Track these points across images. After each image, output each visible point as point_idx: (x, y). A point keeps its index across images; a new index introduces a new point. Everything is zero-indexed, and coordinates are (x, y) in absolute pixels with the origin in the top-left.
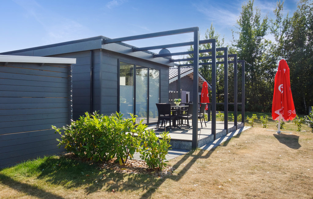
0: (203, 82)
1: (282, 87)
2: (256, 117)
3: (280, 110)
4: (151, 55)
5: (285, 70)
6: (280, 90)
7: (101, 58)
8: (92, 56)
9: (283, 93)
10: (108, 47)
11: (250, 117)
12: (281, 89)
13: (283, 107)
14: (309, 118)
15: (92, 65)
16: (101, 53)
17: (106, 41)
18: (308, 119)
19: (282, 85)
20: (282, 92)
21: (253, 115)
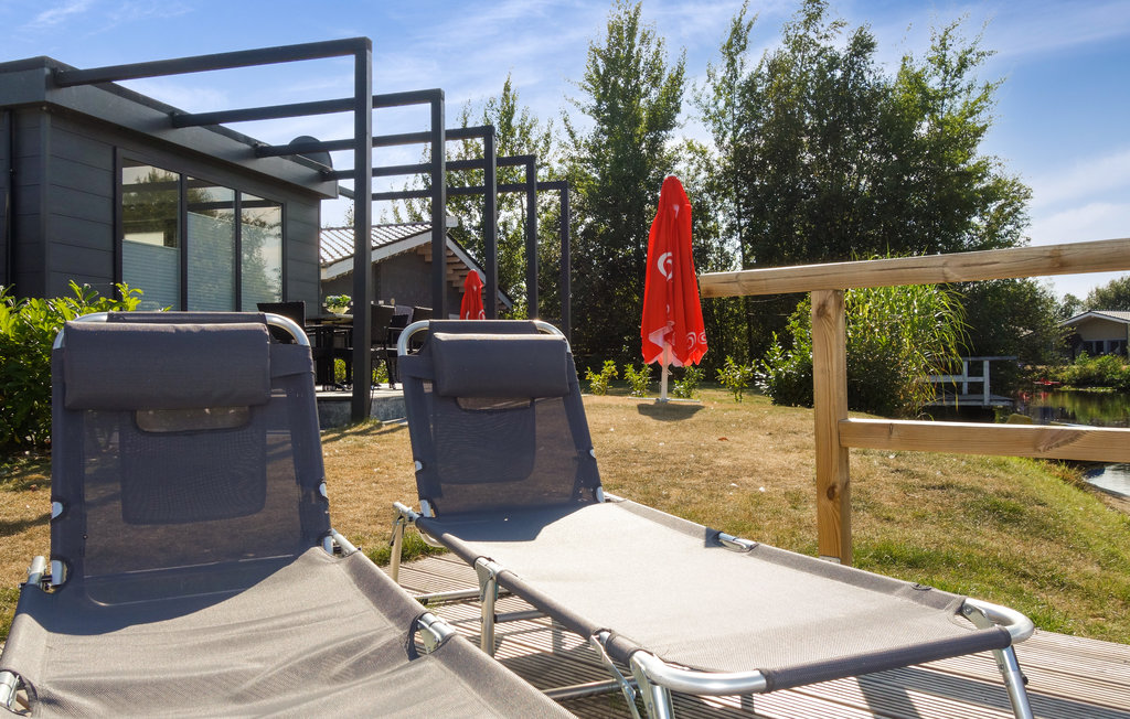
0: (467, 273)
1: (670, 261)
2: (613, 368)
3: (667, 330)
4: (246, 146)
5: (677, 208)
6: (662, 271)
7: (47, 140)
8: (11, 129)
9: (673, 278)
10: (70, 98)
11: (597, 371)
12: (666, 266)
13: (673, 323)
14: (766, 367)
15: (11, 162)
16: (47, 121)
17: (62, 77)
18: (762, 370)
19: (670, 254)
20: (670, 276)
21: (607, 363)
